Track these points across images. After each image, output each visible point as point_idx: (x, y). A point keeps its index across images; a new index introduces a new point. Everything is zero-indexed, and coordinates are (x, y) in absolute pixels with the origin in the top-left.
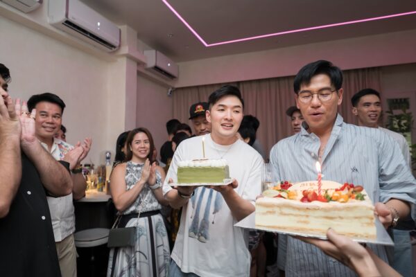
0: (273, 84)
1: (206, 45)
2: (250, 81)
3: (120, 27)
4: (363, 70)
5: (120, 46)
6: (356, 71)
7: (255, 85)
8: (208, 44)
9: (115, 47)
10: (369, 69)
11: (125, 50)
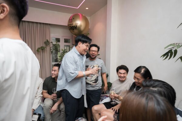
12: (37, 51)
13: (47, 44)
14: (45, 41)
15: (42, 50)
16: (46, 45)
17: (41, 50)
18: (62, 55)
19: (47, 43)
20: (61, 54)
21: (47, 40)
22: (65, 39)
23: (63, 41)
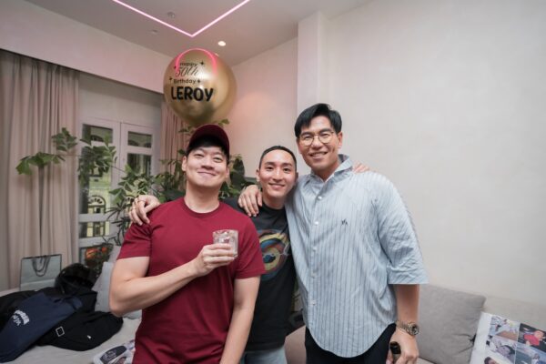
12: (20, 169)
13: (65, 146)
14: (54, 133)
15: (41, 166)
16: (59, 148)
17: (36, 168)
18: (123, 188)
19: (63, 140)
20: (120, 184)
21: (64, 129)
22: (130, 133)
23: (125, 138)
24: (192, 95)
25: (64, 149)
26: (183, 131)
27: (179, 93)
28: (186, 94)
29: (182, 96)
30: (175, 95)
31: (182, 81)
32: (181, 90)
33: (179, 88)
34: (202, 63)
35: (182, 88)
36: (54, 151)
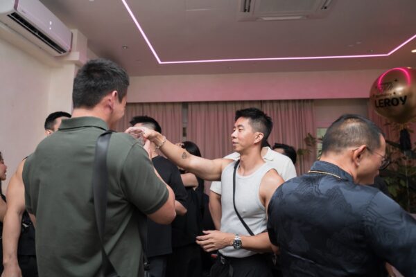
0: (221, 107)
1: (160, 62)
2: (199, 103)
3: (72, 31)
4: (300, 101)
5: (70, 51)
6: (294, 101)
7: (203, 107)
8: (162, 61)
9: (64, 51)
10: (304, 100)
11: (76, 56)
16: (308, 145)
19: (309, 140)
21: (309, 134)
24: (390, 103)
25: (310, 145)
26: (387, 124)
27: (380, 103)
28: (385, 103)
29: (383, 105)
30: (378, 104)
31: (382, 95)
32: (381, 102)
33: (380, 100)
34: (396, 80)
35: (382, 100)
36: (305, 147)
